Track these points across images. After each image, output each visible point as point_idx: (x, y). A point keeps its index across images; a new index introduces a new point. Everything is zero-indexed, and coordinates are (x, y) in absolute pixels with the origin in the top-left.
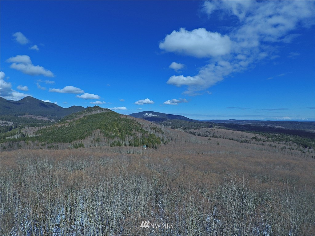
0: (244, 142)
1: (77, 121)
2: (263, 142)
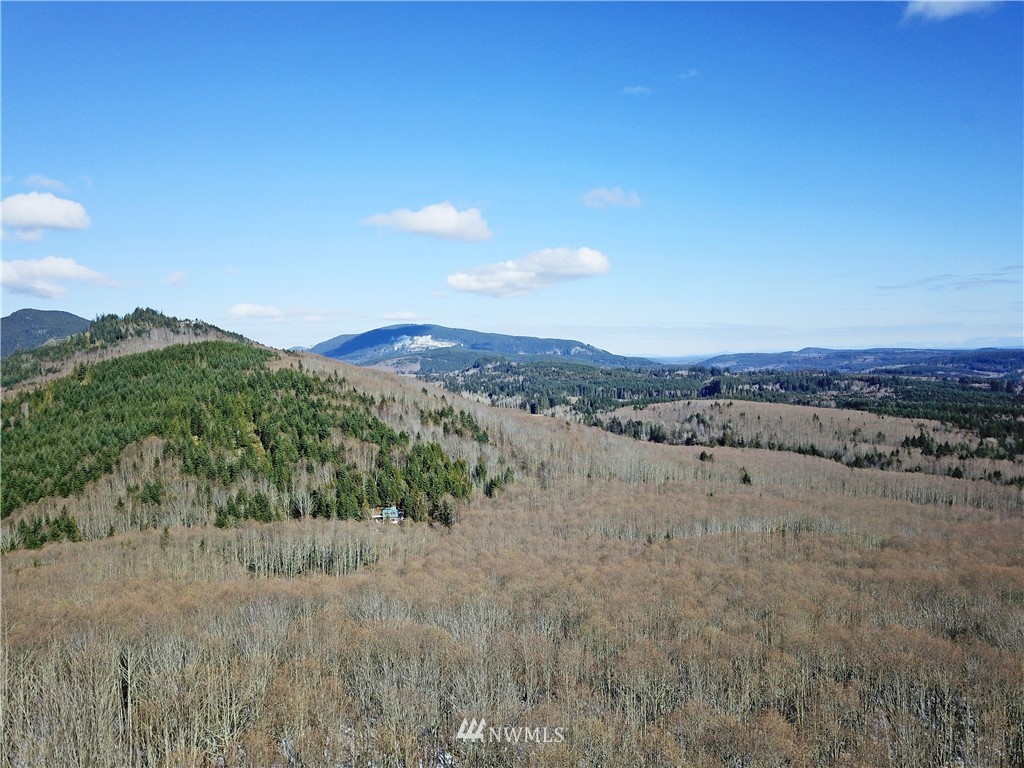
0: (870, 460)
1: (39, 395)
2: (961, 458)
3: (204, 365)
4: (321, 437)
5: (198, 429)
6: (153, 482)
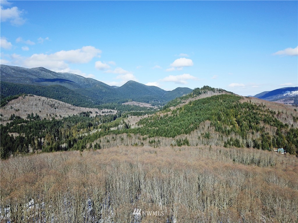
3: (222, 101)
4: (257, 124)
5: (220, 119)
6: (207, 133)
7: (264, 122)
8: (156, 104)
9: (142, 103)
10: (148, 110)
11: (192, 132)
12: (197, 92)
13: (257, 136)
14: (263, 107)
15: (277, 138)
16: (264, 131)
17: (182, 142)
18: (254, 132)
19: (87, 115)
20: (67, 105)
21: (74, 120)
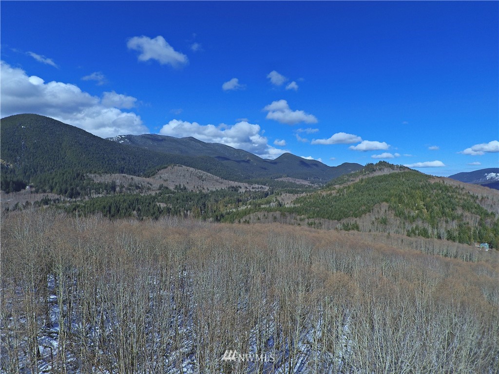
1: (349, 187)
3: (404, 180)
4: (453, 210)
5: (401, 200)
6: (384, 217)
7: (463, 209)
8: (316, 182)
9: (298, 180)
10: (306, 188)
11: (363, 215)
12: (370, 168)
13: (452, 226)
14: (462, 189)
15: (480, 230)
16: (462, 220)
17: (350, 227)
18: (449, 220)
19: (235, 190)
20: (216, 177)
21: (222, 194)
